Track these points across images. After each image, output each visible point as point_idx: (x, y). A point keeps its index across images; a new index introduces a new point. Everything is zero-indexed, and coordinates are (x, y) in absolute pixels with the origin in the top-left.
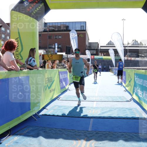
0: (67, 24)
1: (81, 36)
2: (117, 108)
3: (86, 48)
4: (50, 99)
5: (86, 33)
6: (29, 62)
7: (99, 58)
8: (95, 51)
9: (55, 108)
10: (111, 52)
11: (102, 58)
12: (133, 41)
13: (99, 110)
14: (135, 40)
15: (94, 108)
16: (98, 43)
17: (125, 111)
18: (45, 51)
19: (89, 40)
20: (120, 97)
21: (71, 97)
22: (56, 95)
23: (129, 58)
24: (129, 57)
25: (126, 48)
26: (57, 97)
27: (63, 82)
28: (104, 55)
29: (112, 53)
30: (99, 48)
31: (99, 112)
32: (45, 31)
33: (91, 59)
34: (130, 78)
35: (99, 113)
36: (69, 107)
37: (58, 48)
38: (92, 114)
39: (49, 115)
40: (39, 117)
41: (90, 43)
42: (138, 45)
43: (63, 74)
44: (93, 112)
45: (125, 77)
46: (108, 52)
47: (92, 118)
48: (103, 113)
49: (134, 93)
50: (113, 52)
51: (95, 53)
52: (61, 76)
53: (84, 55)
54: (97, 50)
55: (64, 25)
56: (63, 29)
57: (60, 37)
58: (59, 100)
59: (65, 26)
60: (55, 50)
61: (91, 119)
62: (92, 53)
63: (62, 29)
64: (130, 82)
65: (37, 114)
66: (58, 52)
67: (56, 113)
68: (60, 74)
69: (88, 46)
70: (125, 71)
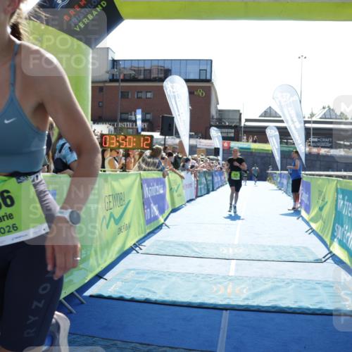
0: (167, 66)
1: (200, 93)
2: (292, 280)
3: (212, 123)
4: (118, 253)
5: (212, 88)
6: (57, 152)
7: (241, 148)
8: (233, 131)
9: (127, 277)
10: (272, 133)
11: (250, 149)
12: (324, 108)
13: (243, 286)
14: (329, 107)
15: (231, 279)
16: (239, 111)
17: (315, 291)
18: (112, 128)
19: (218, 104)
20: (297, 250)
21: (172, 245)
22: (132, 240)
23: (315, 150)
24: (314, 146)
25: (307, 125)
26: (134, 244)
27: (152, 205)
28: (255, 142)
29: (275, 136)
30: (242, 125)
31: (245, 291)
32: (113, 80)
33: (223, 150)
34: (323, 200)
35: (244, 296)
36: (165, 276)
37: (143, 121)
38: (226, 298)
39: (110, 298)
40: (82, 303)
41: (220, 111)
42: (336, 119)
43: (153, 186)
44: (228, 290)
45: (307, 196)
46: (264, 133)
47: (226, 310)
48: (256, 295)
49: (336, 240)
50: (277, 133)
51: (232, 135)
52: (146, 189)
53: (206, 139)
54: (237, 128)
55: (160, 68)
56: (156, 76)
57: (149, 95)
58: (138, 253)
59: (161, 70)
60: (136, 125)
61: (224, 312)
62: (225, 135)
63: (154, 75)
64: (321, 209)
65: (76, 293)
66: (143, 130)
67: (129, 290)
68: (145, 186)
69: (215, 117)
70: (309, 180)
